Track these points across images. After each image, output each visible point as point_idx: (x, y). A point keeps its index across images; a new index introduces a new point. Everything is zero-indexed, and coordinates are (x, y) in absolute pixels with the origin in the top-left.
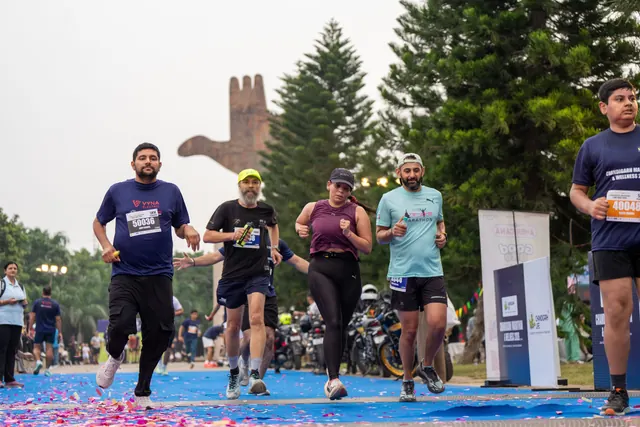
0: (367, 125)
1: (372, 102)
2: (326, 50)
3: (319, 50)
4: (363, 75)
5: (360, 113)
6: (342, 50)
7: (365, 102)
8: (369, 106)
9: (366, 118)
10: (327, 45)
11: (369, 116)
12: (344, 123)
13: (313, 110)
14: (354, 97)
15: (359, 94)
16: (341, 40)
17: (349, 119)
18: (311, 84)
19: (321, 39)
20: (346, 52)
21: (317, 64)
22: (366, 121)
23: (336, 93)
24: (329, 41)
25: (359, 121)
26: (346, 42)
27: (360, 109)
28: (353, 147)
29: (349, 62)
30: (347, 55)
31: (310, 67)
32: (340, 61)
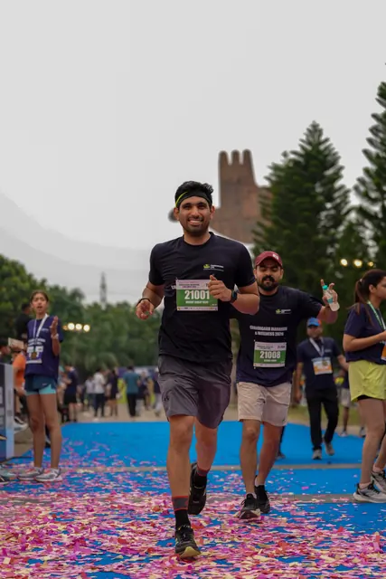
0: (344, 211)
1: (348, 191)
2: (309, 148)
3: (303, 148)
4: (342, 168)
5: (338, 201)
6: (322, 147)
7: (341, 192)
8: (346, 195)
9: (343, 205)
10: (310, 143)
11: (346, 203)
12: (325, 209)
13: (299, 200)
14: (333, 188)
15: (338, 184)
16: (323, 138)
17: (329, 205)
18: (295, 178)
19: (304, 138)
20: (327, 148)
21: (301, 159)
22: (343, 208)
23: (318, 185)
24: (311, 139)
25: (337, 208)
26: (327, 140)
27: (339, 197)
28: (332, 231)
29: (329, 158)
30: (326, 152)
31: (296, 163)
32: (321, 157)
